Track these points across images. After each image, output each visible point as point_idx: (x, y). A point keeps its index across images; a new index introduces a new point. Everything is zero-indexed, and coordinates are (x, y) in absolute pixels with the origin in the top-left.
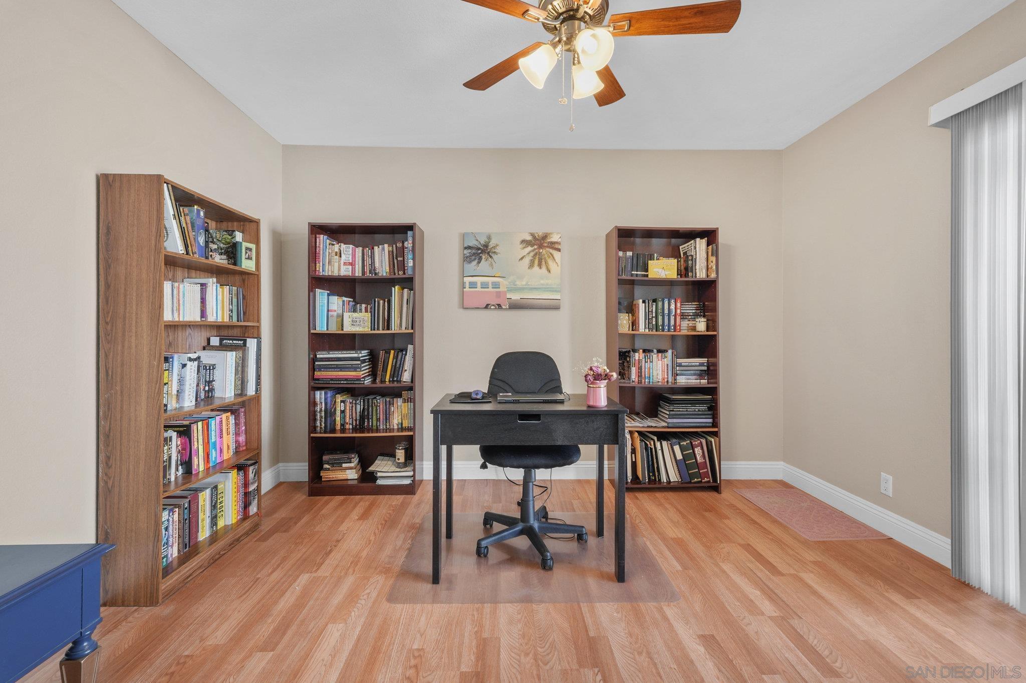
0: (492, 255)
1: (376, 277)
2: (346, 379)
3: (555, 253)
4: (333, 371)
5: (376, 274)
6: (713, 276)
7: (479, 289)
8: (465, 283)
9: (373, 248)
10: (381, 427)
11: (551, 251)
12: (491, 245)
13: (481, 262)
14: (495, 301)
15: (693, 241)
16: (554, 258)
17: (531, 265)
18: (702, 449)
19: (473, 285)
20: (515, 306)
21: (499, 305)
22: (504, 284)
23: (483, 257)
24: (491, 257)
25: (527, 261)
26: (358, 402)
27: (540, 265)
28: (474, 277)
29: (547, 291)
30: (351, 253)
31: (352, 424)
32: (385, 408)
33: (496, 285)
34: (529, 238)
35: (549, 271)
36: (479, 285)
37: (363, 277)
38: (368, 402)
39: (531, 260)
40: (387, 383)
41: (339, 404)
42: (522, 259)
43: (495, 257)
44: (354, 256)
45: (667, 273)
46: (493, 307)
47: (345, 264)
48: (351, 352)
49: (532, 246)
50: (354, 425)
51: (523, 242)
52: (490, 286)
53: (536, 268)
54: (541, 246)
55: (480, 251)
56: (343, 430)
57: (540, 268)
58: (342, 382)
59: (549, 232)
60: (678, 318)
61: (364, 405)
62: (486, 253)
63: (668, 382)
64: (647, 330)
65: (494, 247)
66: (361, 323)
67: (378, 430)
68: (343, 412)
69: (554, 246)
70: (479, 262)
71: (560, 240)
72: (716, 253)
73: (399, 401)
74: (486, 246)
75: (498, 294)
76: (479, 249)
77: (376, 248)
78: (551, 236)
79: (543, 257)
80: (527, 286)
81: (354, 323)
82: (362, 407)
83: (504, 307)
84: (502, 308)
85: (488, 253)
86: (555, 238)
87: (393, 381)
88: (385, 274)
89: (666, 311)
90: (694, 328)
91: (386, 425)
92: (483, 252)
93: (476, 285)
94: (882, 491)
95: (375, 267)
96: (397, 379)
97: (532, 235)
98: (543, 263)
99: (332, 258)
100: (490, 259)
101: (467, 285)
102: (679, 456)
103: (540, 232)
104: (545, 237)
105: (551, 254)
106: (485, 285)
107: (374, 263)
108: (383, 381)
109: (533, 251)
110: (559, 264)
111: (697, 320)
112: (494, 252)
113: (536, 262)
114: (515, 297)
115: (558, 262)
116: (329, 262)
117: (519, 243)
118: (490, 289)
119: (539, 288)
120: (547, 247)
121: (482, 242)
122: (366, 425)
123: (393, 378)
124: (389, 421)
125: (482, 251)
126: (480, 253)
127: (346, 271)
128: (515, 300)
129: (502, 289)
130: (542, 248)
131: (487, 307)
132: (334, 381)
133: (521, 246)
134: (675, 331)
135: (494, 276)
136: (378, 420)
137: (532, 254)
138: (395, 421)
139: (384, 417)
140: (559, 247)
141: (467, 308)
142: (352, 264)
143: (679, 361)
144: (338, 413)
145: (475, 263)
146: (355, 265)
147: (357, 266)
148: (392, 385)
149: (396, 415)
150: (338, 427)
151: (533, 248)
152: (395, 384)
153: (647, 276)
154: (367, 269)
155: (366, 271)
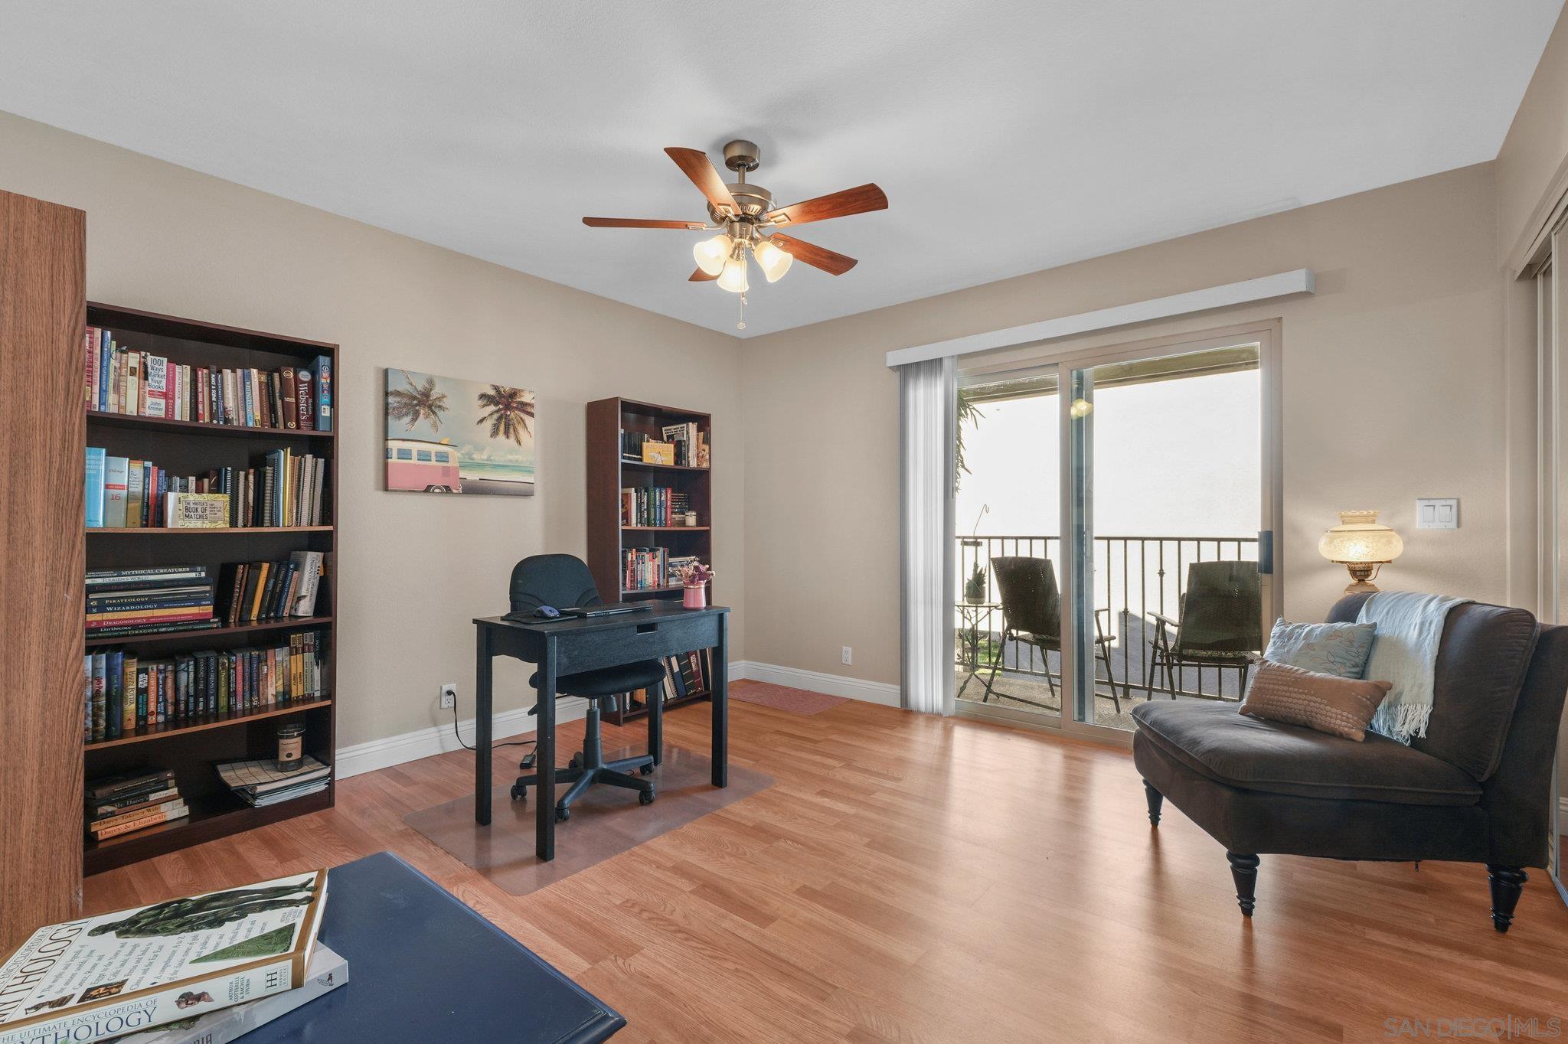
0: (436, 410)
1: (228, 427)
2: (174, 624)
3: (526, 418)
4: (140, 609)
5: (227, 421)
6: (705, 465)
7: (414, 461)
8: (391, 449)
9: (220, 372)
10: (240, 707)
11: (522, 415)
12: (435, 393)
13: (418, 420)
14: (439, 481)
15: (685, 425)
16: (525, 425)
17: (495, 432)
18: (696, 657)
19: (404, 454)
20: (472, 490)
21: (448, 488)
22: (455, 456)
23: (422, 412)
24: (434, 413)
25: (488, 425)
26: (183, 666)
27: (507, 433)
28: (406, 442)
29: (516, 470)
30: (165, 373)
31: (165, 713)
32: (247, 670)
33: (442, 457)
34: (492, 392)
35: (519, 442)
36: (415, 455)
37: (194, 424)
38: (207, 665)
39: (495, 425)
40: (254, 624)
41: (135, 676)
42: (482, 421)
43: (440, 413)
44: (171, 380)
45: (663, 459)
46: (437, 491)
47: (152, 394)
48: (180, 570)
49: (496, 404)
50: (170, 713)
51: (483, 396)
52: (433, 458)
53: (501, 437)
54: (508, 407)
55: (415, 402)
56: (142, 727)
57: (508, 437)
58: (163, 629)
59: (519, 388)
60: (669, 511)
61: (196, 672)
62: (425, 405)
63: (659, 585)
64: (639, 525)
65: (439, 399)
66: (208, 512)
67: (231, 713)
68: (142, 692)
69: (524, 407)
70: (414, 420)
71: (533, 402)
72: (707, 440)
73: (280, 654)
74: (426, 394)
75: (446, 471)
76: (414, 398)
77: (227, 373)
78: (522, 394)
79: (511, 423)
80: (489, 462)
81: (188, 512)
82: (192, 675)
83: (454, 491)
84: (452, 493)
85: (430, 407)
86: (526, 398)
87: (268, 618)
88: (251, 424)
89: (658, 503)
90: (683, 523)
91: (251, 701)
92: (421, 403)
93: (411, 455)
94: (844, 662)
95: (225, 408)
96: (275, 614)
97: (496, 388)
98: (511, 430)
99: (122, 378)
100: (433, 416)
101: (394, 454)
102: (676, 669)
103: (507, 385)
104: (514, 394)
105: (522, 419)
106: (424, 456)
107: (223, 398)
108: (243, 620)
109: (497, 411)
110: (532, 434)
111: (687, 514)
112: (440, 407)
113: (502, 428)
114: (472, 476)
115: (531, 430)
116: (117, 388)
117: (476, 396)
118: (433, 463)
119: (507, 466)
120: (517, 408)
121: (420, 388)
122: (201, 708)
123: (268, 613)
124: (258, 692)
125: (419, 401)
126: (416, 405)
127: (155, 409)
128: (473, 482)
129: (453, 463)
130: (509, 409)
131: (428, 490)
132: (141, 629)
133: (480, 402)
134: (666, 526)
135: (440, 444)
136: (231, 694)
137: (496, 416)
138: (272, 689)
139: (247, 688)
140: (533, 411)
141: (395, 491)
142: (168, 396)
143: (671, 560)
144: (131, 694)
145: (407, 419)
146: (173, 398)
147: (178, 402)
148: (264, 626)
149: (271, 680)
150: (131, 724)
151: (496, 408)
152: (273, 625)
153: (641, 460)
154: (204, 409)
155: (201, 412)
